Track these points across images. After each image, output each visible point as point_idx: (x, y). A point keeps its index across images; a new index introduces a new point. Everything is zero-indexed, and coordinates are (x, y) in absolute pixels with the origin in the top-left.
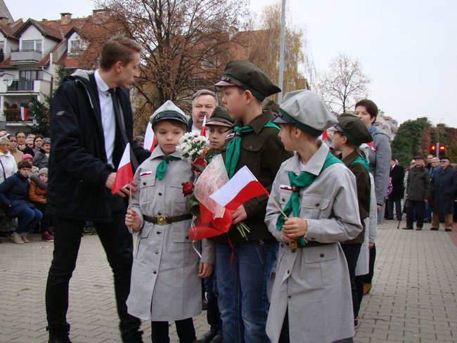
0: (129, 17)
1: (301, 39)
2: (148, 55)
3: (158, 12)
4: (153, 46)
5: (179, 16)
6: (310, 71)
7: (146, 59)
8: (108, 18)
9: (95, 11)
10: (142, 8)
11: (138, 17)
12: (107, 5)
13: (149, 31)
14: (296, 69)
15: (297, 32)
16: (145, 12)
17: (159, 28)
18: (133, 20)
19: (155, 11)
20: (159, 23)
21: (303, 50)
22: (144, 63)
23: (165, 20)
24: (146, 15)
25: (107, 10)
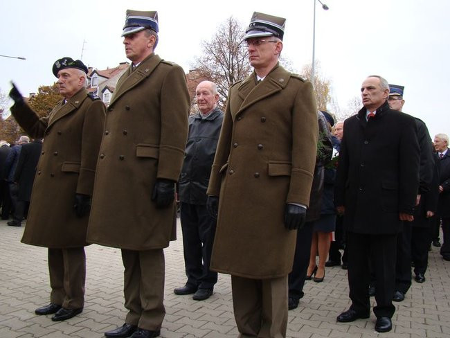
0: (212, 73)
1: (329, 87)
2: (224, 99)
3: (231, 70)
4: (227, 93)
5: (245, 73)
6: (335, 108)
7: (223, 101)
8: (198, 75)
9: (191, 71)
10: (221, 68)
11: (218, 74)
12: (197, 67)
13: (225, 83)
14: (325, 107)
15: (326, 82)
16: (222, 70)
17: (232, 81)
18: (214, 76)
19: (229, 70)
20: (232, 78)
21: (330, 94)
22: (221, 104)
23: (236, 76)
24: (223, 73)
25: (197, 70)
